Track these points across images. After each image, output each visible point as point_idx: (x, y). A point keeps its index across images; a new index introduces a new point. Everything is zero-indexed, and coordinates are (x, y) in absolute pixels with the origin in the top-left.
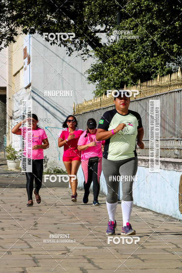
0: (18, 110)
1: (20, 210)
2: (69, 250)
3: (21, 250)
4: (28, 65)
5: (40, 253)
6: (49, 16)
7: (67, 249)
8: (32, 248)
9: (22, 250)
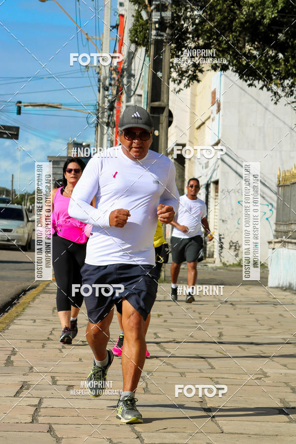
0: (200, 177)
1: (200, 316)
2: (266, 373)
3: (198, 371)
4: (217, 113)
5: (226, 376)
6: (248, 47)
7: (263, 372)
8: (214, 368)
9: (200, 371)
